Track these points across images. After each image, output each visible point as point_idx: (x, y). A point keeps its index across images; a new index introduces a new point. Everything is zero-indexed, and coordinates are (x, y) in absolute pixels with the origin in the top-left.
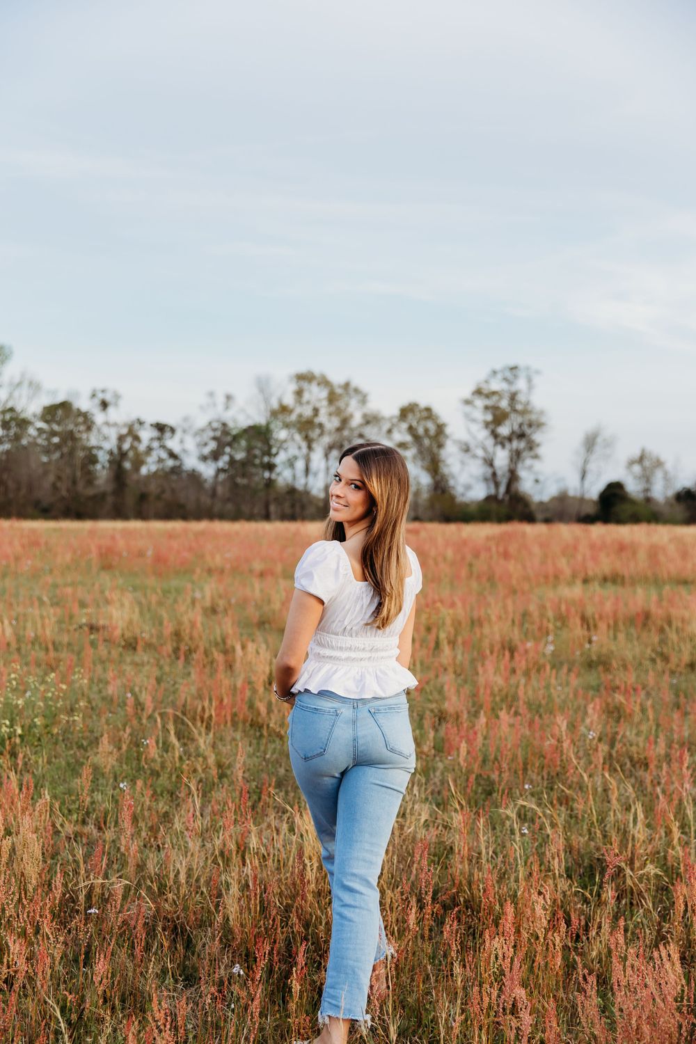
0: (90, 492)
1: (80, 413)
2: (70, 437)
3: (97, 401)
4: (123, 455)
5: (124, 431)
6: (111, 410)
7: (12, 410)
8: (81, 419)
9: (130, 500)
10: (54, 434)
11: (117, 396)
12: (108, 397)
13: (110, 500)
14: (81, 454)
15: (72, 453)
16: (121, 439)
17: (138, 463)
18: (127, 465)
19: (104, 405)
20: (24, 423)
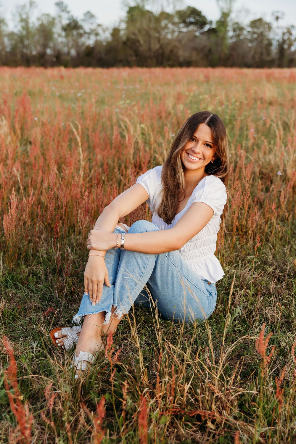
0: (269, 58)
1: (266, 23)
2: (261, 35)
3: (274, 17)
4: (284, 41)
5: (285, 31)
6: (280, 21)
7: (237, 23)
8: (266, 26)
9: (285, 61)
10: (254, 33)
11: (283, 14)
12: (279, 15)
13: (277, 62)
14: (265, 42)
15: (261, 42)
16: (284, 34)
17: (290, 45)
18: (286, 46)
19: (277, 18)
20: (241, 29)
